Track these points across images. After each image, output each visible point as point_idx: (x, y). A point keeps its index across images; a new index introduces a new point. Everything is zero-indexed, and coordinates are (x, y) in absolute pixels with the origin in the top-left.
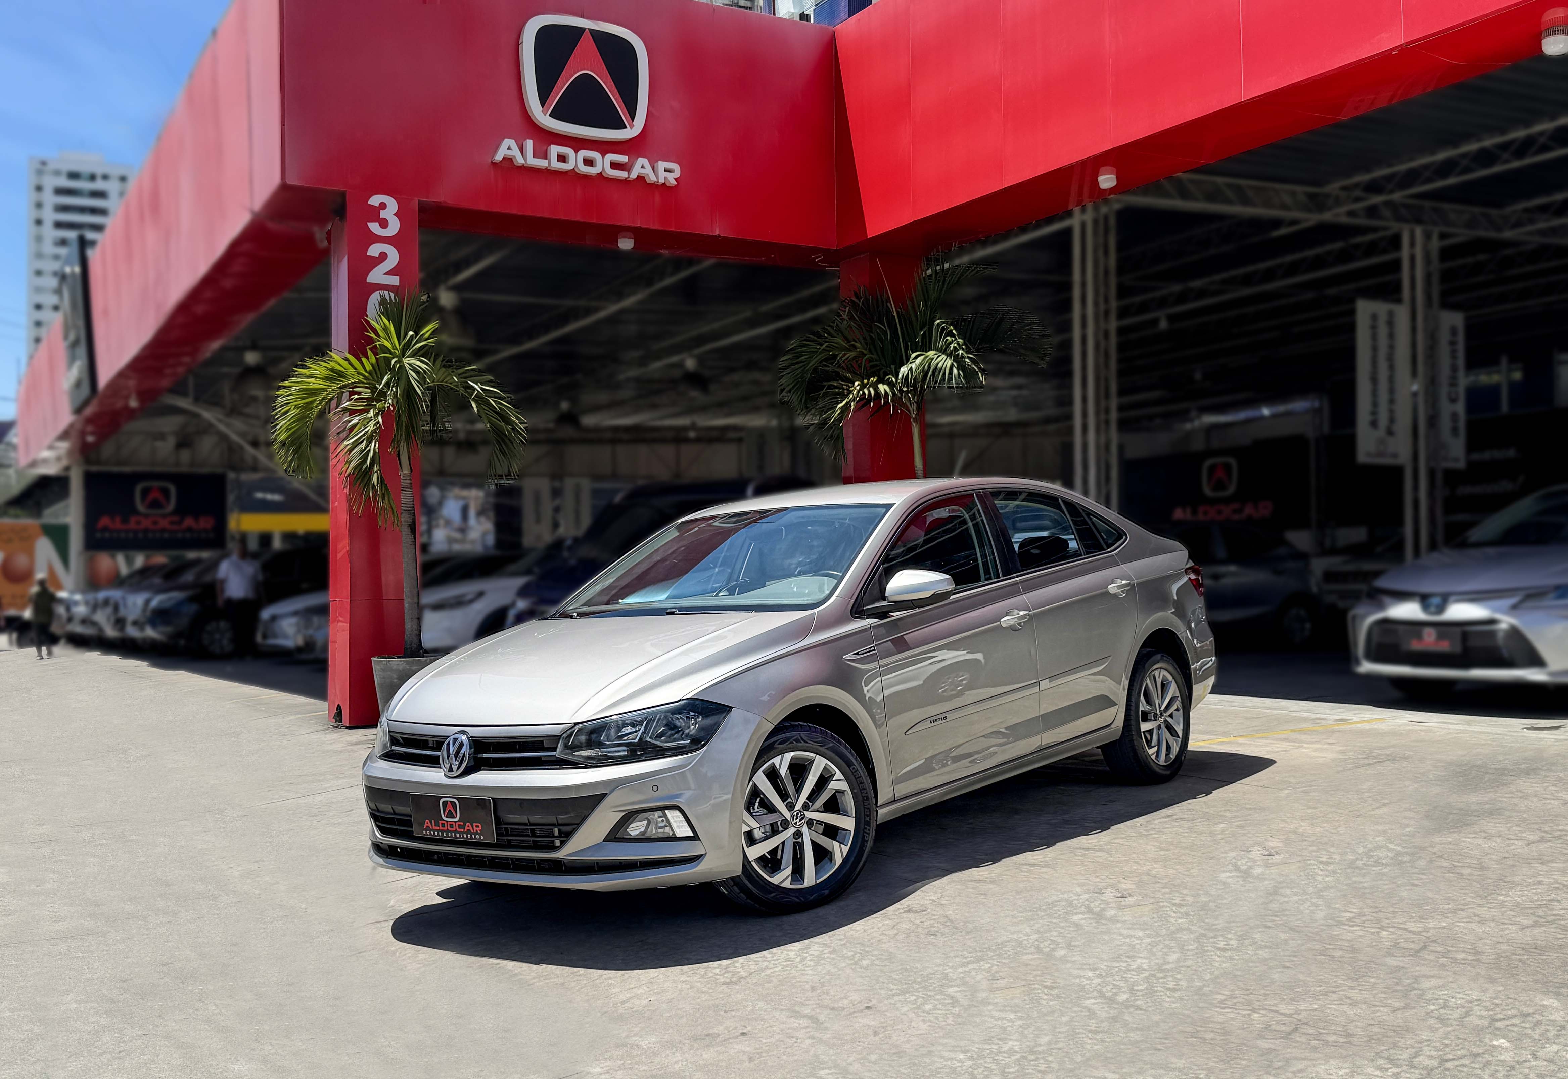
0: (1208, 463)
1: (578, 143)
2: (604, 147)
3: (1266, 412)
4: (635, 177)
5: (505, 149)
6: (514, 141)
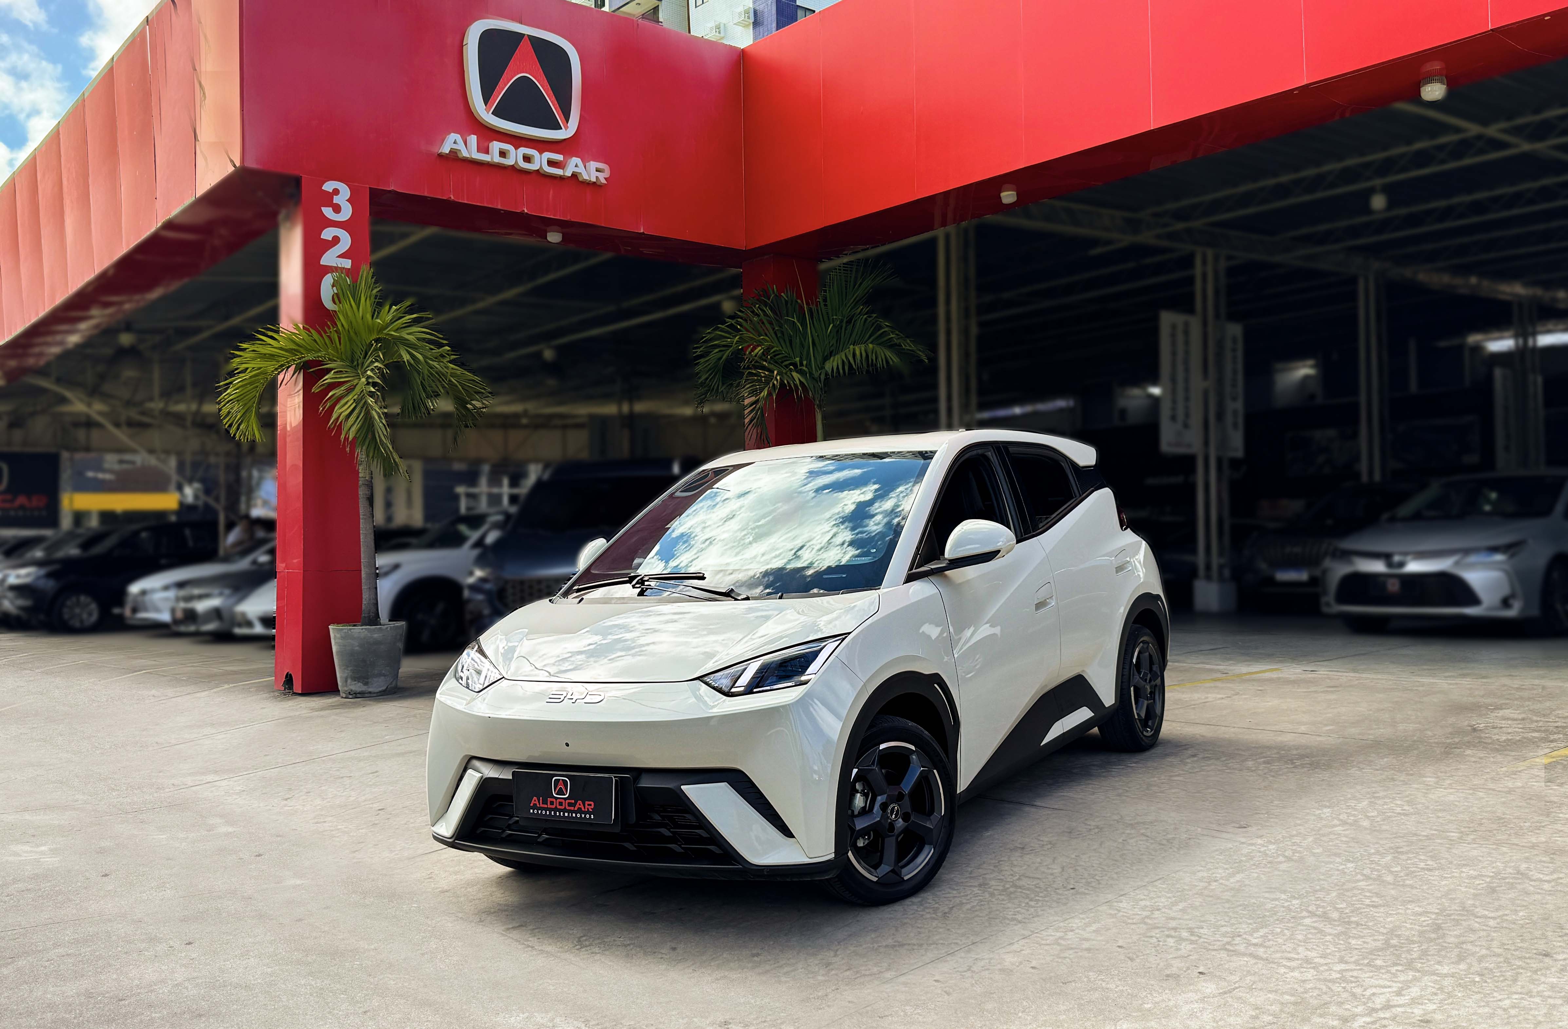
1: (518, 141)
2: (542, 145)
4: (570, 175)
5: (451, 142)
6: (459, 136)
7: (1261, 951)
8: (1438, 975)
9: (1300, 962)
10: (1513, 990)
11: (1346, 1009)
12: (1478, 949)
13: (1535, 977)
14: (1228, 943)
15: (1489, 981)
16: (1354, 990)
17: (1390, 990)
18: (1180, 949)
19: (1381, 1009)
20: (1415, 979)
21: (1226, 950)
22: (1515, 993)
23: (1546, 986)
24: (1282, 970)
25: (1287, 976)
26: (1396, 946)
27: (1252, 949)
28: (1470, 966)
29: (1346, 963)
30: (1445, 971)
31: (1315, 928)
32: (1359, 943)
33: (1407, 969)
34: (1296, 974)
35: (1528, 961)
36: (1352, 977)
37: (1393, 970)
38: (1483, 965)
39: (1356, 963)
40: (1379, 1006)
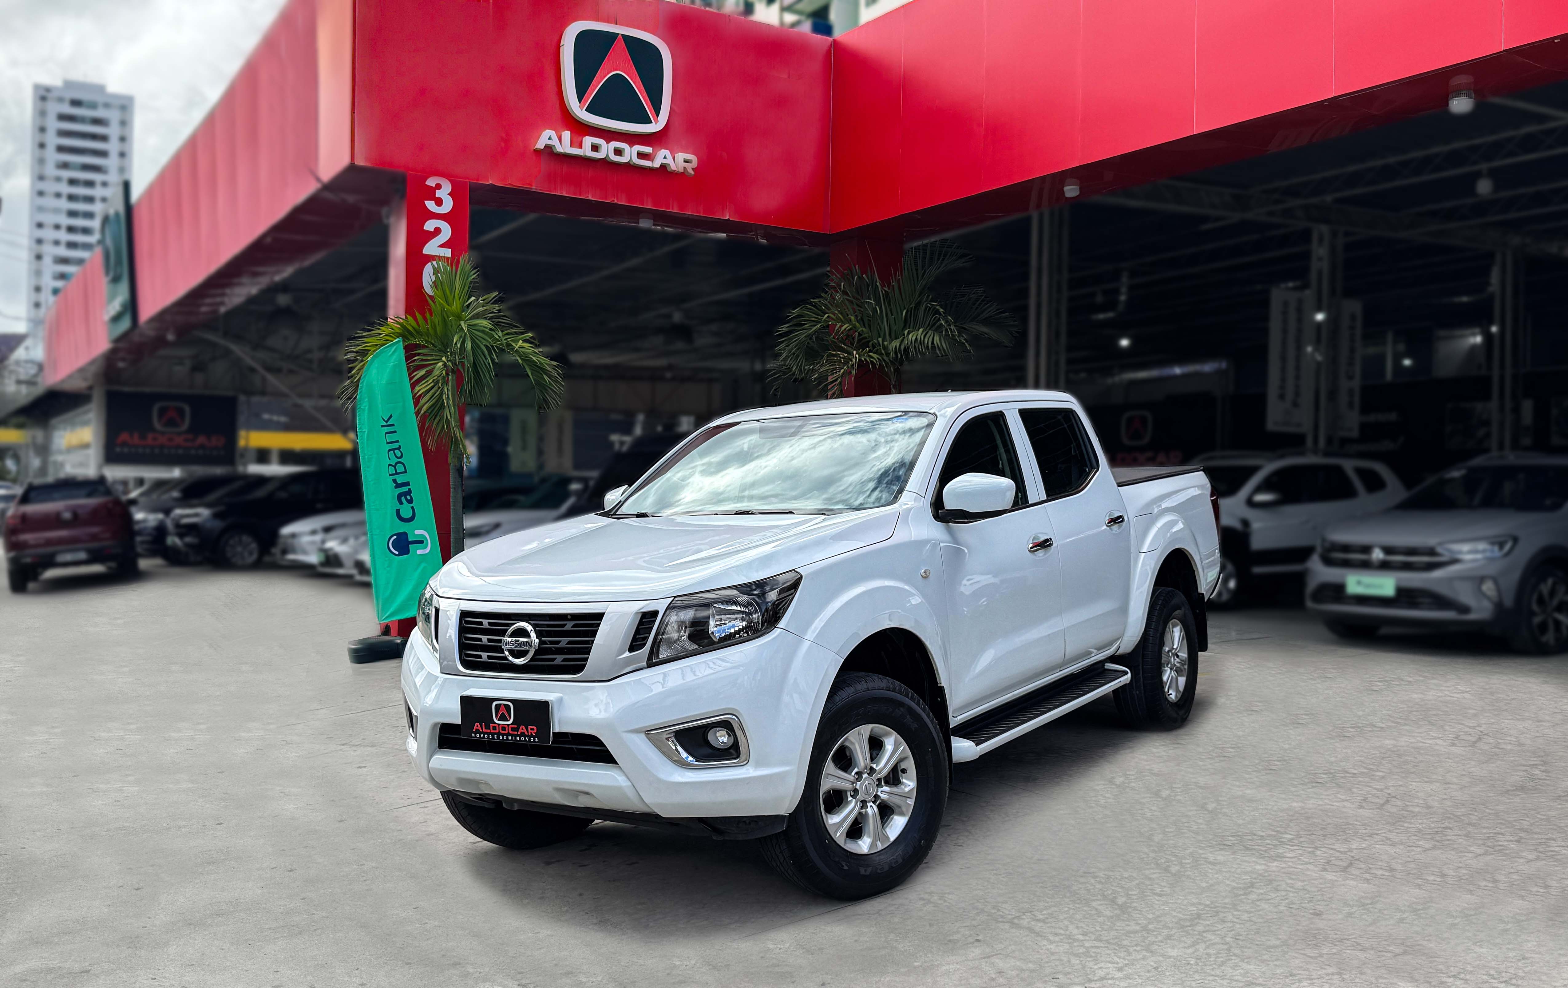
0: (1127, 415)
1: (609, 135)
2: (632, 139)
3: (1177, 371)
4: (658, 166)
5: (547, 138)
6: (554, 132)
7: (1038, 926)
8: (1163, 956)
9: (1062, 937)
10: (1213, 973)
11: (1068, 978)
12: (1213, 937)
13: (1240, 964)
14: (1018, 918)
15: (1200, 964)
16: (1087, 964)
17: (1116, 965)
18: (974, 920)
19: (1096, 981)
20: (1144, 958)
21: (1012, 923)
22: (1213, 975)
23: (1242, 971)
24: (1045, 942)
25: (1044, 948)
26: (1150, 930)
27: (1033, 923)
28: (1197, 950)
29: (1101, 941)
30: (1172, 954)
31: (1096, 909)
32: (1123, 925)
33: (1143, 950)
34: (1052, 947)
35: (1245, 950)
36: (1094, 952)
37: (1131, 949)
38: (1208, 951)
39: (1108, 942)
40: (1096, 978)
